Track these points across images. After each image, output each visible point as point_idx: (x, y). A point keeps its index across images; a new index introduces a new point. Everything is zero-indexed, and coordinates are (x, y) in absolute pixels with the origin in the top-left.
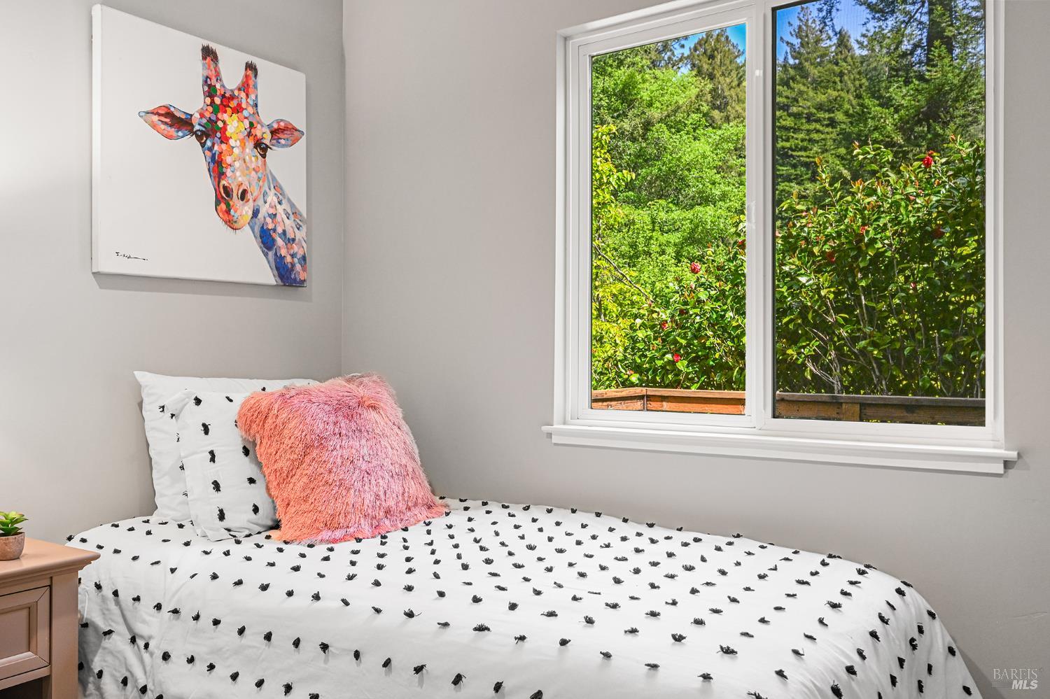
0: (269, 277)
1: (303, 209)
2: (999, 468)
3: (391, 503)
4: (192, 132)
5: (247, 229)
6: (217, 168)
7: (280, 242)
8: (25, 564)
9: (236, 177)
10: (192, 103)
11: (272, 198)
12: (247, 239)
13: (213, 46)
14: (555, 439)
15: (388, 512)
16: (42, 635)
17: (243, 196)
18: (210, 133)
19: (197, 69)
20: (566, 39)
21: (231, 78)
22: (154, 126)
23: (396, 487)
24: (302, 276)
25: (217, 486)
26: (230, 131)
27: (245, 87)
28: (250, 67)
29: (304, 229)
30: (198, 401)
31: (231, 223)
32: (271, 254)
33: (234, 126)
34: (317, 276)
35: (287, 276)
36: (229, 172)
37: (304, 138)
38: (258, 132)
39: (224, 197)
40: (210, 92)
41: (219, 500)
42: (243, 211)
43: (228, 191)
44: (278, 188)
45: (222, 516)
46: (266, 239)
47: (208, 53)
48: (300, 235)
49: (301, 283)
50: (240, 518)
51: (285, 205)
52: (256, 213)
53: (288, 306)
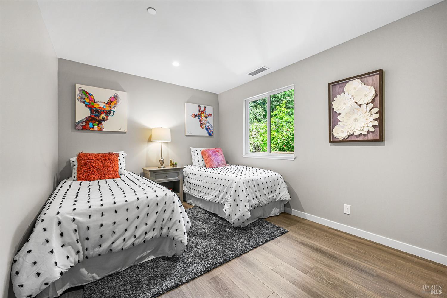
0: (208, 135)
1: (212, 125)
2: (293, 159)
3: (219, 164)
4: (197, 117)
5: (205, 129)
6: (201, 121)
7: (209, 130)
8: (177, 168)
9: (203, 122)
10: (197, 113)
11: (208, 124)
12: (205, 130)
13: (200, 105)
14: (243, 157)
15: (219, 165)
16: (179, 176)
17: (204, 124)
18: (199, 116)
19: (198, 108)
20: (245, 100)
21: (202, 109)
22: (192, 116)
23: (221, 162)
24: (213, 134)
25: (199, 161)
26: (202, 116)
27: (204, 110)
28: (205, 107)
29: (213, 128)
30: (197, 151)
31: (202, 128)
32: (208, 132)
33: (203, 115)
34: (215, 134)
35: (210, 135)
36: (202, 121)
37: (212, 116)
38: (206, 116)
39: (201, 125)
40: (200, 111)
41: (199, 163)
42: (204, 126)
43: (202, 124)
44: (209, 123)
45: (199, 165)
46: (207, 130)
47: (199, 106)
48: (212, 129)
49: (212, 135)
50: (201, 165)
51: (210, 125)
52: (206, 126)
53: (210, 139)
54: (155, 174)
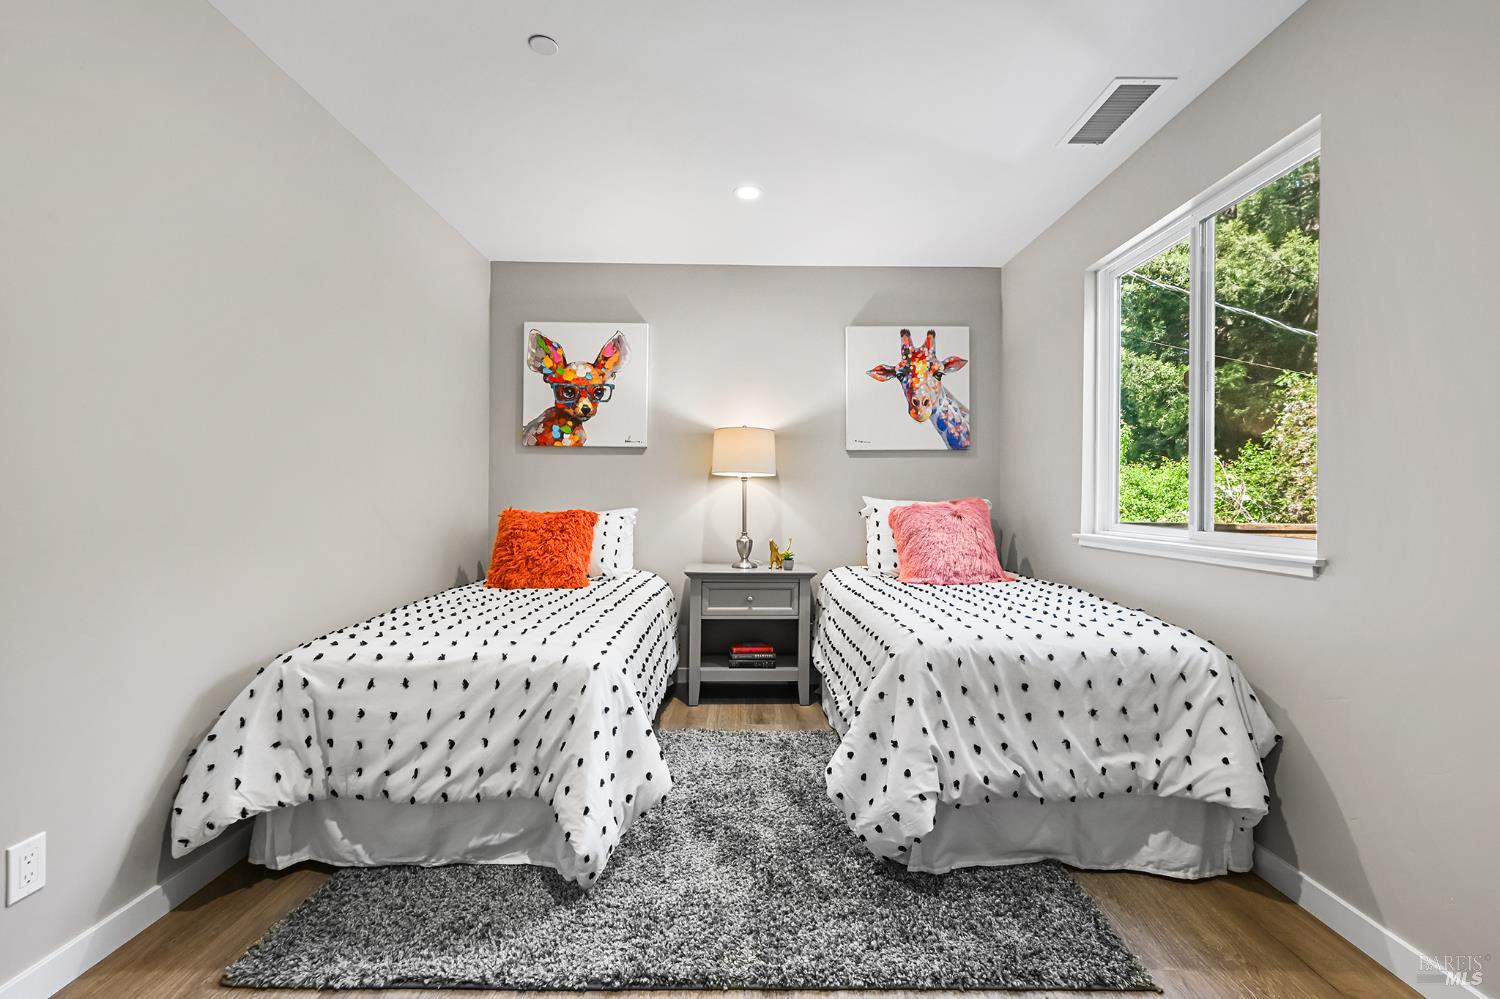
0: (943, 445)
1: (968, 407)
2: (1310, 573)
3: (958, 569)
4: (895, 375)
5: (929, 421)
6: (910, 391)
7: (950, 425)
8: (793, 572)
9: (921, 394)
10: (895, 360)
11: (945, 401)
12: (929, 426)
13: (906, 328)
14: (1081, 543)
15: (956, 574)
16: (796, 602)
17: (926, 403)
18: (905, 373)
19: (899, 342)
20: (1096, 272)
22: (874, 377)
23: (967, 561)
24: (968, 443)
25: (879, 552)
26: (917, 370)
27: (928, 344)
28: (932, 333)
29: (968, 416)
30: (876, 511)
31: (918, 419)
32: (944, 433)
33: (920, 367)
34: (981, 443)
35: (954, 444)
36: (917, 392)
37: (967, 365)
38: (936, 367)
39: (914, 407)
40: (905, 351)
41: (880, 558)
42: (926, 411)
43: (916, 402)
44: (949, 395)
45: (879, 567)
46: (941, 425)
47: (905, 333)
48: (965, 420)
49: (964, 448)
50: (887, 568)
51: (954, 404)
52: (934, 412)
53: (957, 461)
54: (710, 589)
